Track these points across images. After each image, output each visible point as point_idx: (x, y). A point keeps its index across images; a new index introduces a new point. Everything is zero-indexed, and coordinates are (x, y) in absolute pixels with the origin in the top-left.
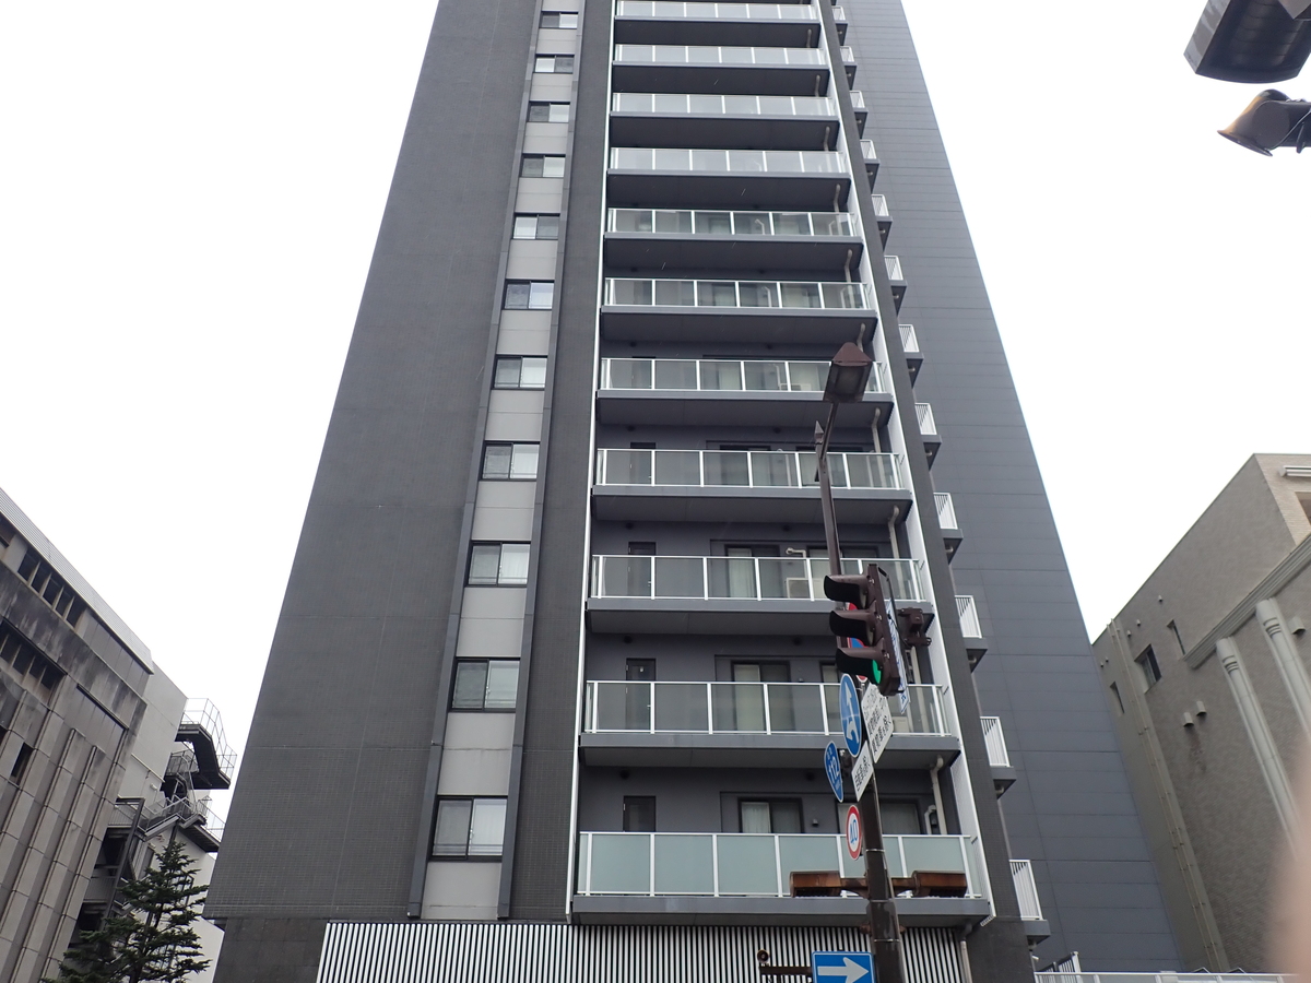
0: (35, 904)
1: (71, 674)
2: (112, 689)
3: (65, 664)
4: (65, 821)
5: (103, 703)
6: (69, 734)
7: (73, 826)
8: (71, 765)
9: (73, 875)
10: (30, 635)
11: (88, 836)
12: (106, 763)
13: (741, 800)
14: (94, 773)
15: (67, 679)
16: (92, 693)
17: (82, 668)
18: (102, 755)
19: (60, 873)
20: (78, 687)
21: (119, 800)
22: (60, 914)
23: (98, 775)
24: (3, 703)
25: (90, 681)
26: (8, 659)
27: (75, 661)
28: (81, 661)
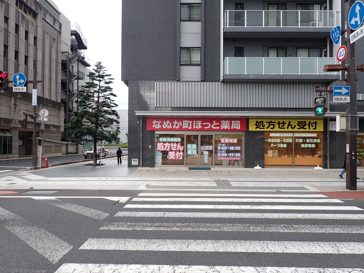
0: (50, 80)
1: (39, 14)
2: (51, 19)
3: (37, 11)
4: (51, 58)
5: (50, 23)
6: (44, 33)
7: (53, 59)
8: (47, 41)
9: (57, 72)
11: (57, 62)
12: (56, 41)
13: (269, 48)
14: (54, 44)
15: (39, 16)
16: (47, 20)
17: (42, 12)
18: (54, 39)
19: (53, 72)
20: (42, 18)
21: (62, 52)
22: (57, 82)
23: (55, 45)
24: (25, 23)
25: (45, 16)
26: (21, 9)
27: (39, 10)
28: (41, 10)
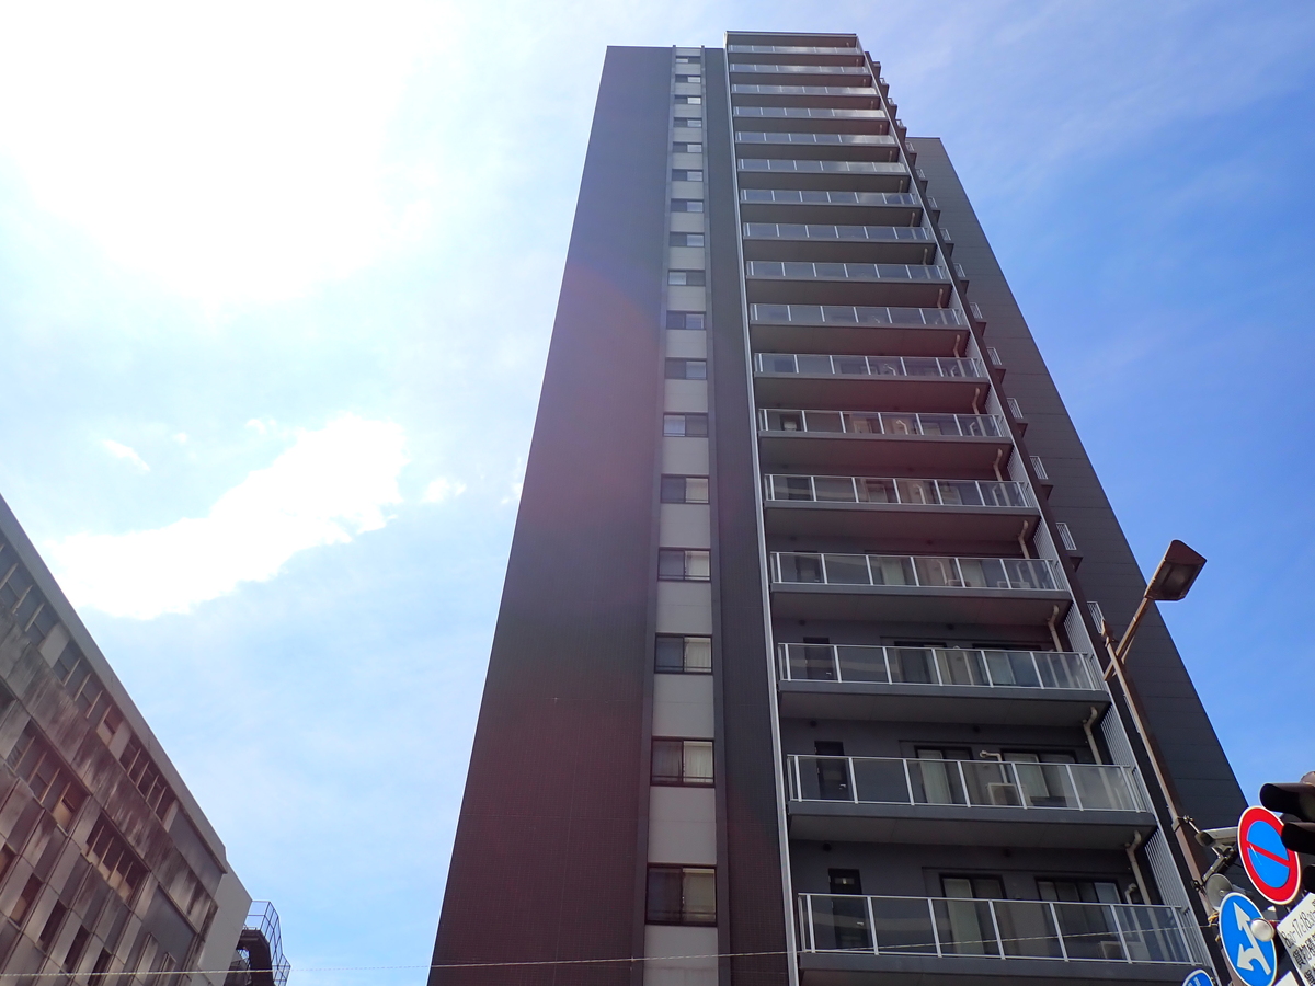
1: (155, 871)
2: (189, 888)
3: (151, 861)
5: (179, 905)
6: (144, 938)
10: (123, 829)
15: (151, 877)
16: (171, 894)
17: (165, 866)
20: (159, 887)
24: (90, 901)
25: (170, 880)
26: (99, 854)
27: (160, 857)
28: (165, 857)
